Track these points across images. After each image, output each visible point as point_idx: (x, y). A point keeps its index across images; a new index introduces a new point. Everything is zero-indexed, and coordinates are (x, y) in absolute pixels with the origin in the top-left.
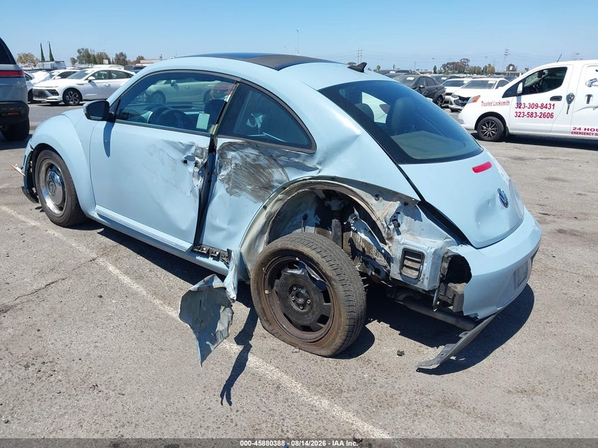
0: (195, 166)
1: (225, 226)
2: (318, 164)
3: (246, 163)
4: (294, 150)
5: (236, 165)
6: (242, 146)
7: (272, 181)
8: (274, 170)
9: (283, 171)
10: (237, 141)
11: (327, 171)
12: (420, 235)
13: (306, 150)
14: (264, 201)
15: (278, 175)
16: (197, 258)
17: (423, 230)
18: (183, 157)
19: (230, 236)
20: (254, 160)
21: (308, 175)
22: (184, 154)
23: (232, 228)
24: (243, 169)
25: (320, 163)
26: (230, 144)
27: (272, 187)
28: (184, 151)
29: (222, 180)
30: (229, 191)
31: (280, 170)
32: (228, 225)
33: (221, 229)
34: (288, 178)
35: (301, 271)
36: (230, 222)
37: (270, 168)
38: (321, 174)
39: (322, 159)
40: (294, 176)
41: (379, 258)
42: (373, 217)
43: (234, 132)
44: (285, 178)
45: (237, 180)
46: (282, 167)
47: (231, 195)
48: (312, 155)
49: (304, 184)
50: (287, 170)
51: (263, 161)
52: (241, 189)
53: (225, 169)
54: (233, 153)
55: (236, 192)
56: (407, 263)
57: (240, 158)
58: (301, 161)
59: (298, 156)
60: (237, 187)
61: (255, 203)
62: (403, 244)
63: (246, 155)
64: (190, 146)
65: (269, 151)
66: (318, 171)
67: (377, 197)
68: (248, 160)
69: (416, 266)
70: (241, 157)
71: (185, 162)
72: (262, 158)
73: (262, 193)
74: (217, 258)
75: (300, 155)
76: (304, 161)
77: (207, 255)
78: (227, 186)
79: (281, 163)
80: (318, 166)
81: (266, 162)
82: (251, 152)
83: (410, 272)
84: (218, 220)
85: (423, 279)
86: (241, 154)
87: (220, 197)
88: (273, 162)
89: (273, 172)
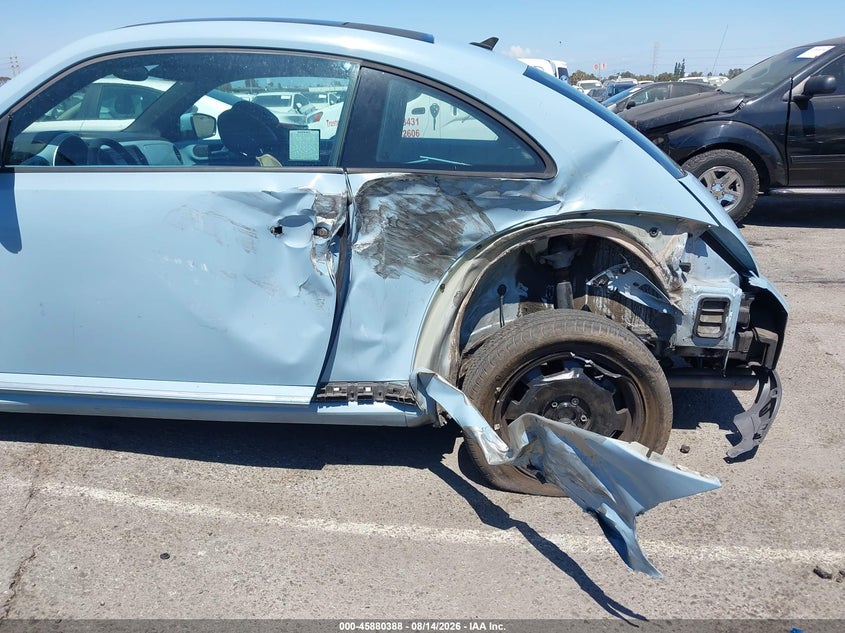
0: (315, 234)
1: (378, 336)
2: (558, 194)
3: (408, 213)
4: (518, 177)
5: (390, 220)
6: (403, 183)
7: (460, 238)
8: (462, 218)
9: (483, 216)
10: (394, 174)
11: (575, 204)
12: (705, 275)
13: (540, 175)
14: (440, 277)
15: (471, 226)
16: (320, 410)
17: (709, 268)
18: (274, 222)
19: (388, 353)
20: (426, 206)
21: (535, 216)
22: (276, 214)
23: (390, 337)
24: (401, 225)
25: (561, 193)
26: (380, 182)
27: (459, 248)
28: (275, 210)
29: (364, 254)
30: (382, 272)
31: (476, 216)
32: (383, 333)
33: (368, 344)
34: (492, 227)
35: (572, 373)
36: (388, 326)
37: (455, 216)
38: (562, 211)
39: (565, 186)
40: (505, 222)
41: (636, 325)
42: (649, 263)
43: (378, 159)
44: (486, 228)
45: (393, 248)
46: (481, 211)
47: (385, 278)
48: (549, 181)
49: (530, 231)
50: (489, 215)
51: (443, 205)
52: (399, 263)
53: (367, 232)
54: (384, 199)
55: (392, 271)
56: (705, 319)
57: (394, 207)
58: (526, 194)
59: (521, 186)
60: (393, 261)
61: (425, 282)
62: (698, 293)
63: (408, 200)
64: (298, 196)
65: (461, 185)
66: (559, 205)
67: (653, 231)
68: (413, 207)
69: (718, 319)
70: (398, 204)
71: (278, 230)
72: (441, 200)
73: (435, 263)
74: (365, 400)
75: (527, 183)
76: (533, 192)
77: (343, 401)
78: (375, 262)
79: (480, 204)
80: (559, 198)
81: (448, 206)
82: (421, 192)
83: (707, 331)
84: (362, 328)
85: (728, 335)
86: (399, 198)
87: (363, 285)
88: (463, 203)
89: (461, 221)
